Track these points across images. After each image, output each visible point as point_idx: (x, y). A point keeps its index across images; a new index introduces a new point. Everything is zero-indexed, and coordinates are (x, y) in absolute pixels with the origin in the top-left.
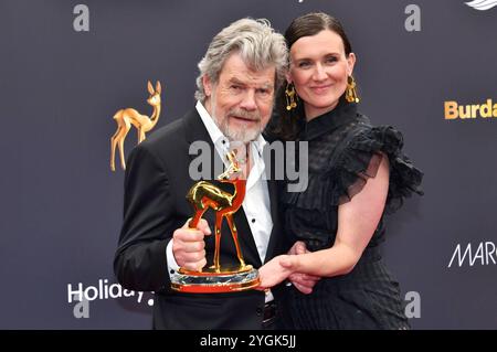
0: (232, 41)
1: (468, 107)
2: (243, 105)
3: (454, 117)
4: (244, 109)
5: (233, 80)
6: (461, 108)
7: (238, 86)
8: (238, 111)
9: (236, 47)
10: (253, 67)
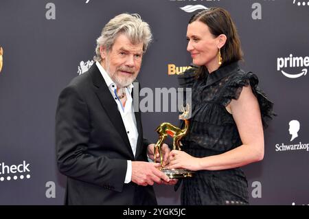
0: (121, 27)
1: (181, 68)
2: (127, 64)
3: (173, 73)
4: (128, 66)
5: (122, 49)
6: (177, 68)
7: (124, 53)
8: (124, 68)
9: (123, 30)
10: (134, 41)
